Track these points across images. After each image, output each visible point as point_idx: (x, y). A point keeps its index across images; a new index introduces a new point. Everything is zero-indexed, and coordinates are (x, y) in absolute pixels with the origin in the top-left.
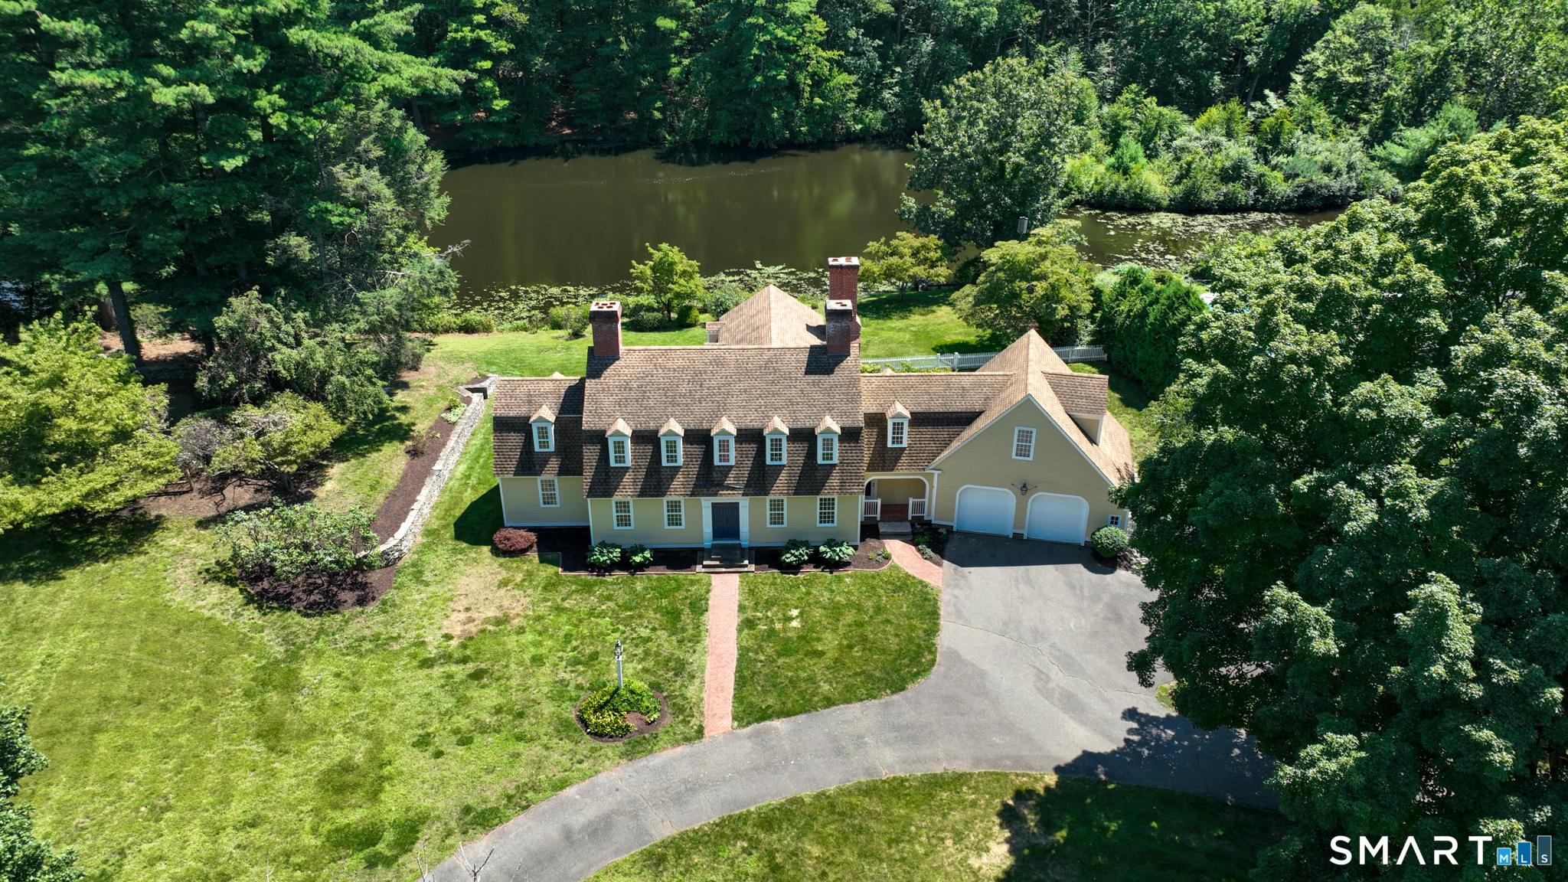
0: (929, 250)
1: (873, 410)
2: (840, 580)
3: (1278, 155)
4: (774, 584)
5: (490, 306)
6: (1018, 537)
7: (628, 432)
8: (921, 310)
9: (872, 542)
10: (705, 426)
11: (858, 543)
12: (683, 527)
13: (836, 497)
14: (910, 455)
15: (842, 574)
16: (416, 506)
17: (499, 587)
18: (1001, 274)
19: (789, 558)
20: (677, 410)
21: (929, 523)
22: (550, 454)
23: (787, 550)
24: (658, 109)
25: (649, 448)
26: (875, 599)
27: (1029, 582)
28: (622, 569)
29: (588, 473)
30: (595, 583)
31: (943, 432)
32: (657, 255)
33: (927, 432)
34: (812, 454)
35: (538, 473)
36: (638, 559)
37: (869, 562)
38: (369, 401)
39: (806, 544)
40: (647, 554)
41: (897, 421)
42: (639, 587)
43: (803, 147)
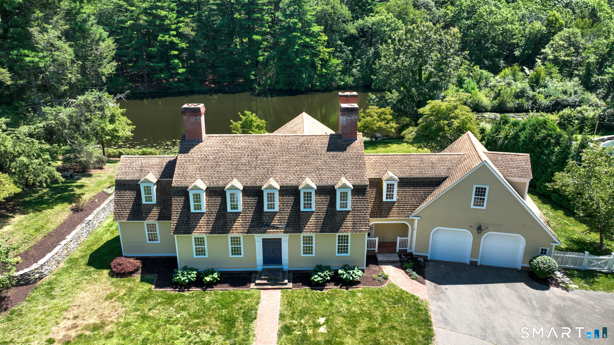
0: (386, 114)
1: (373, 176)
2: (354, 294)
3: (539, 88)
4: (306, 297)
5: (160, 148)
6: (473, 264)
7: (204, 187)
8: (382, 146)
9: (373, 267)
10: (258, 184)
11: (365, 267)
12: (242, 256)
13: (349, 234)
14: (398, 207)
15: (354, 290)
16: (63, 242)
17: (106, 299)
18: (432, 117)
19: (316, 278)
20: (239, 173)
21: (411, 254)
22: (153, 206)
23: (316, 272)
24: (253, 75)
25: (219, 200)
26: (381, 309)
27: (490, 296)
28: (197, 286)
29: (175, 217)
30: (176, 297)
31: (420, 191)
32: (244, 118)
33: (410, 191)
34: (332, 204)
35: (144, 219)
36: (208, 279)
37: (373, 281)
38: (45, 175)
39: (328, 268)
40: (216, 275)
41: (390, 182)
42: (207, 299)
43: (317, 91)
